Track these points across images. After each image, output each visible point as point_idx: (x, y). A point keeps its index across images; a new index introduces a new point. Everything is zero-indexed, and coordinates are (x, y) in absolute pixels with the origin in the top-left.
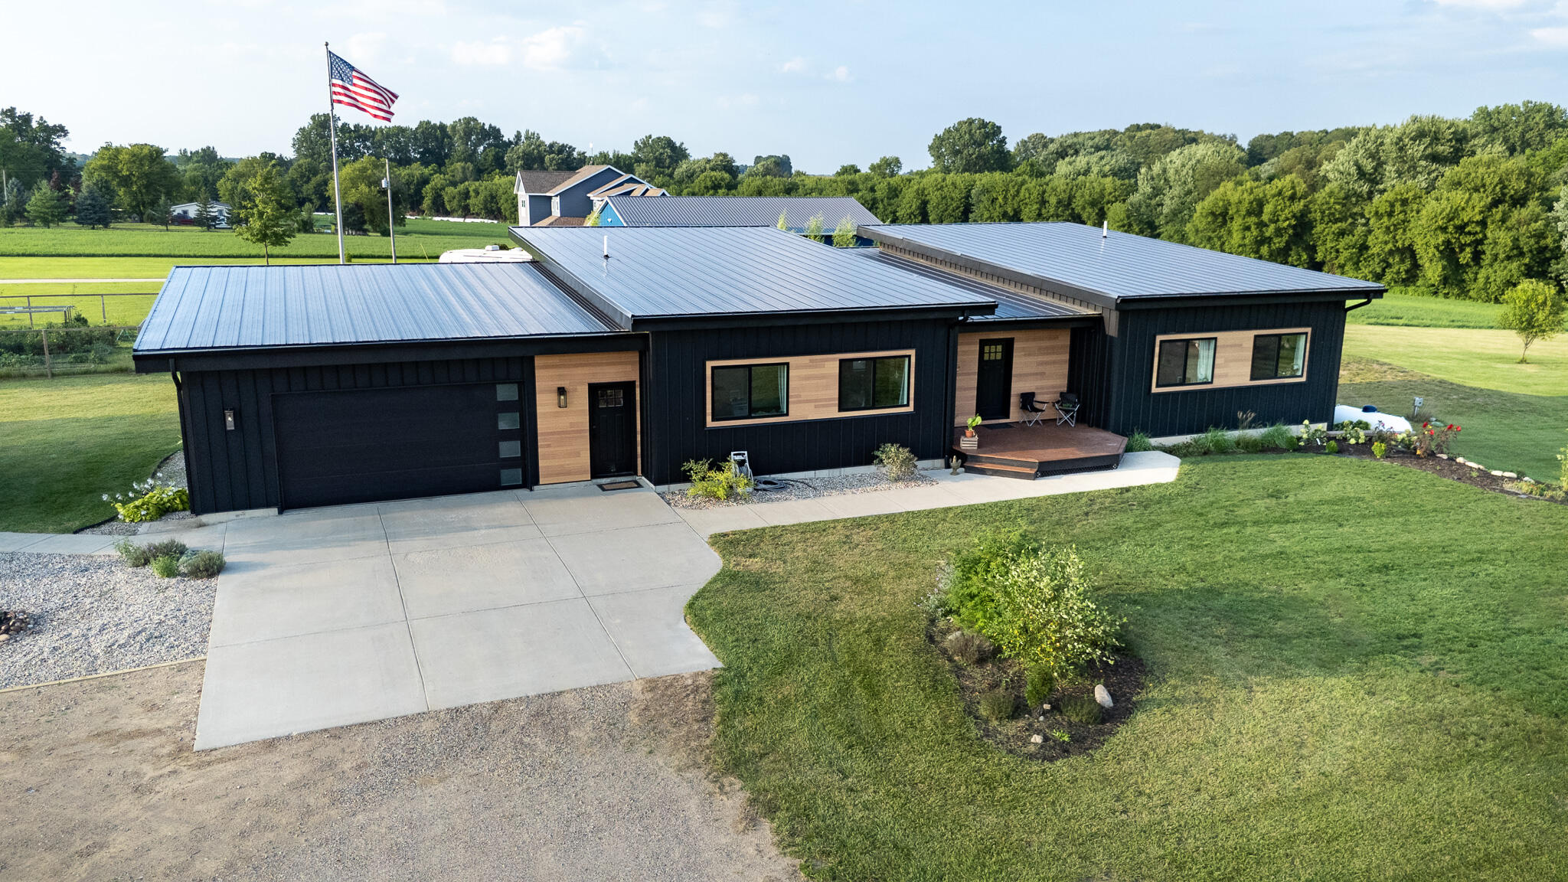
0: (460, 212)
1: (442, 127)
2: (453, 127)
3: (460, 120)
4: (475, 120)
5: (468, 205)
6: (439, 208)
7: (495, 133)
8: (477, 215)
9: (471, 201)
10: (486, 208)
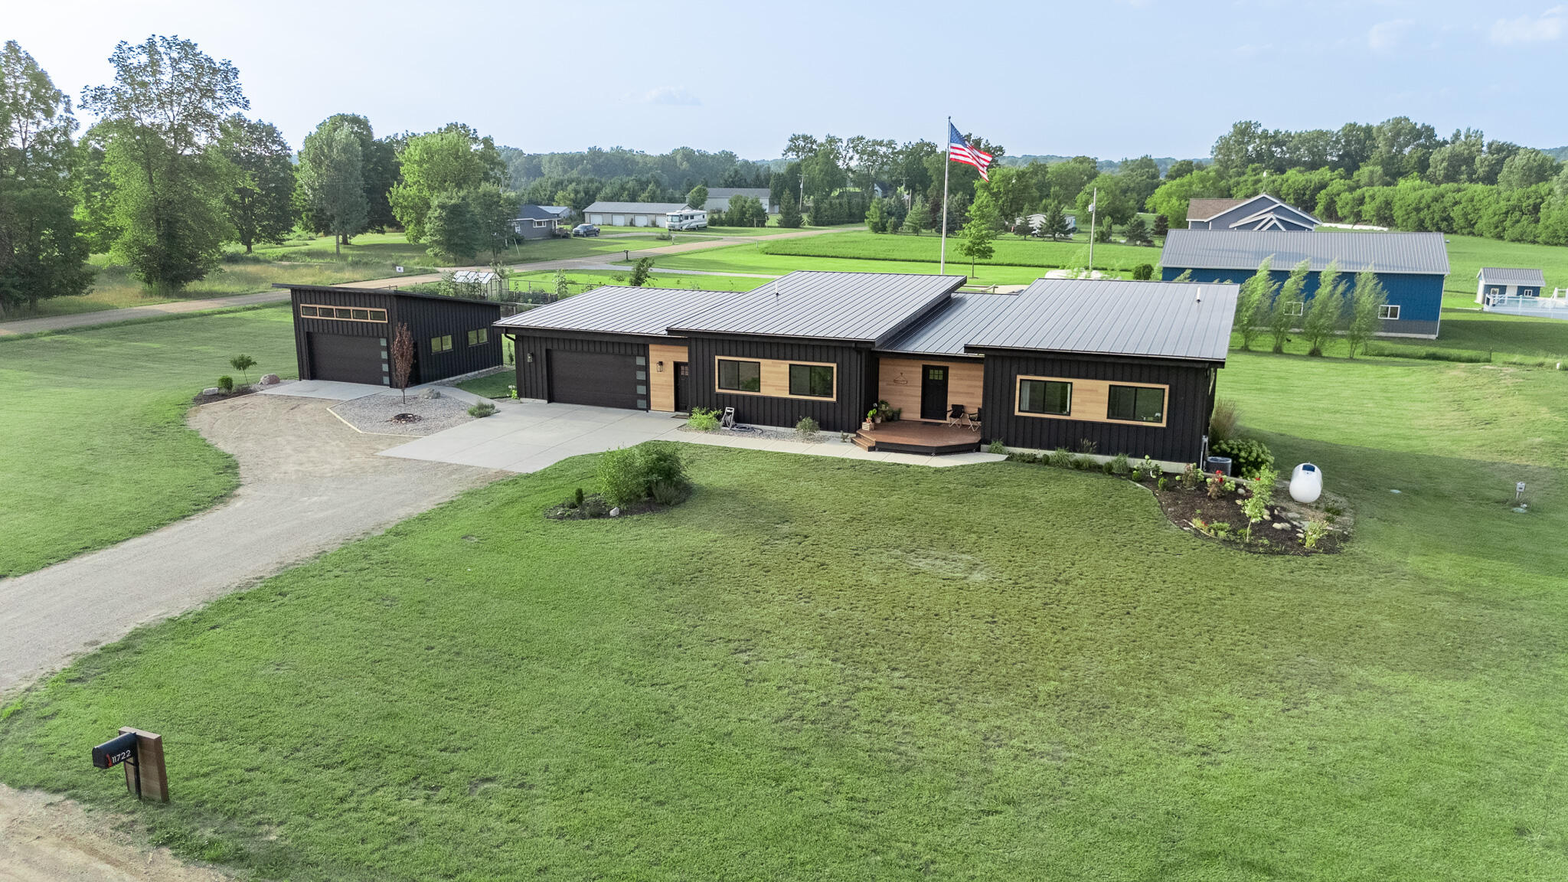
0: (1351, 219)
1: (1368, 130)
2: (1380, 129)
3: (1389, 120)
4: (1407, 119)
5: (1360, 211)
6: (1331, 214)
7: (1429, 132)
8: (1368, 222)
9: (1364, 208)
10: (1378, 215)
